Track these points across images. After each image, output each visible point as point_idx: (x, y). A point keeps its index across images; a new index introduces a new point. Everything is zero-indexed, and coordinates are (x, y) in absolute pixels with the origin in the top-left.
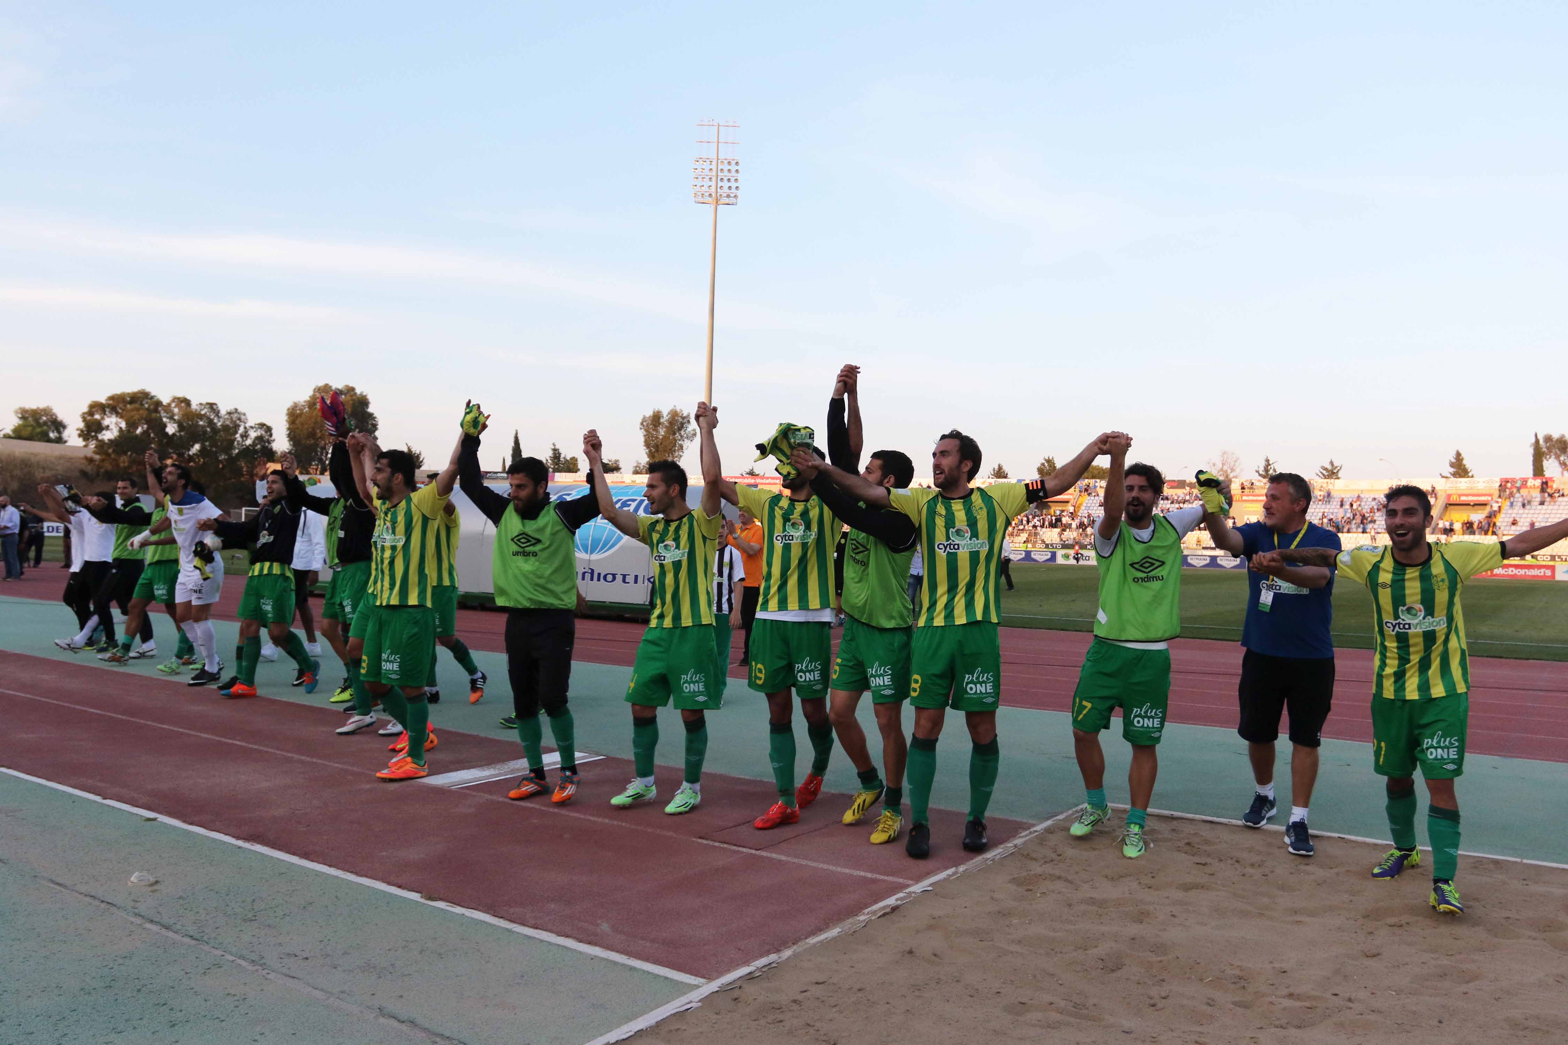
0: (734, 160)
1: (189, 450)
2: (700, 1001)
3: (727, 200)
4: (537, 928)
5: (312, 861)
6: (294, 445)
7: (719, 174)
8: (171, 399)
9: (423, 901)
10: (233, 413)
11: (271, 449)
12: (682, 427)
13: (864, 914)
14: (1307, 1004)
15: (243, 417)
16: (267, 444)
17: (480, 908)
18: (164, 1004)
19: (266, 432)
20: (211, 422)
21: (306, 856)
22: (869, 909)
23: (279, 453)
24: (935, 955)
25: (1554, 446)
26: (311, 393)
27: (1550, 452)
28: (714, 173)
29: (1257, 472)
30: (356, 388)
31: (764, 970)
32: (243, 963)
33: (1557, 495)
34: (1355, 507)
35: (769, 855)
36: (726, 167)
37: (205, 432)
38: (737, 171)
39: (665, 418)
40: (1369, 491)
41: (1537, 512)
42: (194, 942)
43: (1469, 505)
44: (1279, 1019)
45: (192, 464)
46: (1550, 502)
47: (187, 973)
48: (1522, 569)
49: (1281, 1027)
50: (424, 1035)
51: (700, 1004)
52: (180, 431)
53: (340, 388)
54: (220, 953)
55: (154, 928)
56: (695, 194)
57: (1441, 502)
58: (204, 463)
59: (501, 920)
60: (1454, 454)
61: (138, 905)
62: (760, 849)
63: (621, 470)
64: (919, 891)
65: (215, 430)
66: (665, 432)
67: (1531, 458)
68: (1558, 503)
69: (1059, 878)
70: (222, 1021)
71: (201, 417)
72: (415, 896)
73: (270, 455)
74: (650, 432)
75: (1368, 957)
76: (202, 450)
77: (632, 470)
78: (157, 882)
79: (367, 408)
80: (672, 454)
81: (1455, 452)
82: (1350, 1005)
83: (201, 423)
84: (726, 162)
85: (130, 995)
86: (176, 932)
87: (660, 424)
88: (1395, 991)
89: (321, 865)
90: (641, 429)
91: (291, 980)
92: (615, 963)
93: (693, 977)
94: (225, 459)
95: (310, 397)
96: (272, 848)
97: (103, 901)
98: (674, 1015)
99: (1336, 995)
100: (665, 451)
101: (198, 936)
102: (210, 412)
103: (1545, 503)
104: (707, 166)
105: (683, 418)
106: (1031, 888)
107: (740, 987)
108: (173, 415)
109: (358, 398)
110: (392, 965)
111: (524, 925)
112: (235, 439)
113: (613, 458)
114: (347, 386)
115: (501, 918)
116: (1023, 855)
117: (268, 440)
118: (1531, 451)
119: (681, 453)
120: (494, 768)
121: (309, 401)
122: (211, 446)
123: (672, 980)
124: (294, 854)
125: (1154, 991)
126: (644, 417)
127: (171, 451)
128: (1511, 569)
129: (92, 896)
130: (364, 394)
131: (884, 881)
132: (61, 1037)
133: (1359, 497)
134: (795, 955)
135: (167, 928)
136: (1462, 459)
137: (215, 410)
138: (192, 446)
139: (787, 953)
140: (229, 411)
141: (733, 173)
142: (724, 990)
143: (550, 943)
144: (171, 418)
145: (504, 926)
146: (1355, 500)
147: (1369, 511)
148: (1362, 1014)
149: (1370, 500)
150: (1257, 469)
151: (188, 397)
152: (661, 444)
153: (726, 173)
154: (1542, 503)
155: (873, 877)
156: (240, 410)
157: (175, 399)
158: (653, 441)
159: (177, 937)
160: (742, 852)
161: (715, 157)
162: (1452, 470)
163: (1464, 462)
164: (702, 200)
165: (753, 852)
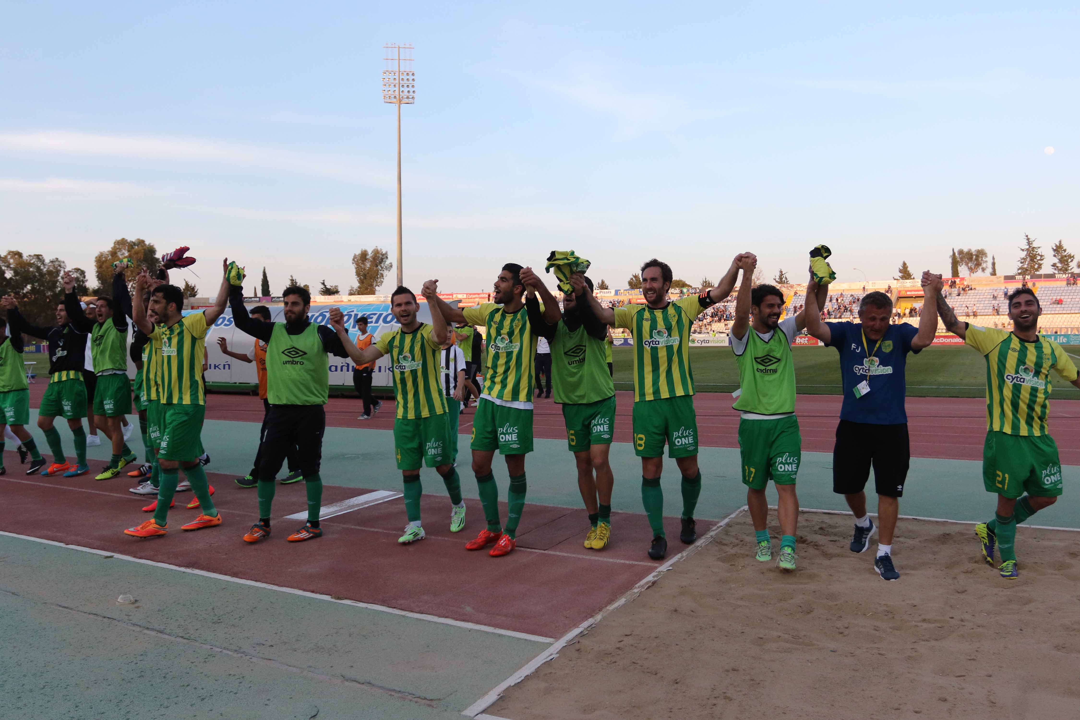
0: (411, 72)
1: (23, 290)
2: (557, 653)
3: (407, 101)
4: (422, 613)
5: (241, 578)
6: (102, 283)
7: (401, 82)
8: (7, 253)
9: (333, 600)
10: (55, 262)
11: (85, 287)
12: (382, 261)
13: (636, 588)
14: (939, 625)
15: (62, 264)
16: (81, 283)
17: (377, 602)
18: (188, 685)
19: (81, 275)
20: (38, 268)
21: (235, 575)
22: (639, 584)
23: (91, 289)
24: (692, 611)
25: (964, 257)
26: (112, 245)
27: (962, 261)
28: (397, 82)
29: (775, 279)
30: (145, 240)
31: (589, 629)
32: (230, 653)
33: (967, 289)
34: (839, 301)
35: (554, 553)
36: (405, 77)
37: (35, 276)
38: (413, 80)
39: (370, 255)
40: (848, 290)
41: (955, 300)
42: (185, 641)
43: (912, 297)
44: (924, 636)
45: (26, 299)
46: (963, 294)
47: (192, 663)
48: (948, 338)
49: (927, 641)
50: (382, 691)
51: (558, 655)
52: (15, 276)
53: (134, 241)
54: (209, 647)
55: (153, 633)
56: (384, 96)
57: (895, 295)
58: (35, 298)
59: (395, 609)
60: (901, 264)
61: (131, 618)
62: (546, 550)
63: (340, 293)
64: (665, 570)
65: (42, 274)
66: (370, 265)
67: (951, 266)
68: (968, 295)
69: (747, 555)
70: (236, 693)
71: (30, 265)
72: (327, 598)
73: (85, 291)
74: (360, 266)
75: (959, 593)
76: (33, 289)
77: (348, 292)
78: (136, 601)
79: (155, 254)
80: (376, 280)
81: (902, 263)
82: (963, 623)
83: (31, 269)
84: (405, 73)
85: (160, 681)
86: (169, 635)
87: (366, 259)
88: (986, 613)
89: (249, 581)
90: (353, 263)
91: (269, 661)
92: (487, 633)
93: (544, 638)
94: (50, 295)
95: (112, 248)
96: (208, 571)
97: (105, 617)
98: (545, 663)
99: (952, 618)
100: (371, 278)
101: (187, 636)
102: (37, 262)
103: (961, 295)
104: (392, 76)
105: (383, 255)
106: (733, 563)
107: (579, 642)
108: (10, 264)
109: (148, 248)
110: (334, 646)
111: (412, 611)
112: (58, 281)
113: (334, 284)
114: (138, 239)
115: (395, 608)
116: (717, 542)
117: (82, 280)
118: (950, 261)
119: (382, 280)
120: (336, 506)
121: (111, 251)
122: (40, 286)
123: (530, 641)
124: (226, 574)
125: (839, 624)
126: (355, 255)
127: (9, 290)
128: (941, 339)
129: (94, 614)
130: (152, 244)
131: (639, 565)
132: (126, 713)
133: (842, 294)
134: (604, 618)
135: (161, 632)
136: (907, 267)
137: (41, 259)
138: (26, 286)
139: (599, 617)
140: (52, 260)
141: (411, 81)
142: (570, 644)
143: (436, 623)
144: (8, 267)
145: (398, 613)
146: (839, 296)
147: (848, 303)
148: (973, 629)
149: (849, 296)
150: (774, 278)
151: (20, 251)
152: (368, 273)
153: (405, 81)
154: (959, 295)
155: (631, 563)
156: (60, 259)
157: (10, 253)
158: (362, 272)
159: (172, 638)
160: (536, 553)
161: (398, 70)
162: (901, 274)
163: (909, 269)
164: (389, 101)
165: (543, 552)
